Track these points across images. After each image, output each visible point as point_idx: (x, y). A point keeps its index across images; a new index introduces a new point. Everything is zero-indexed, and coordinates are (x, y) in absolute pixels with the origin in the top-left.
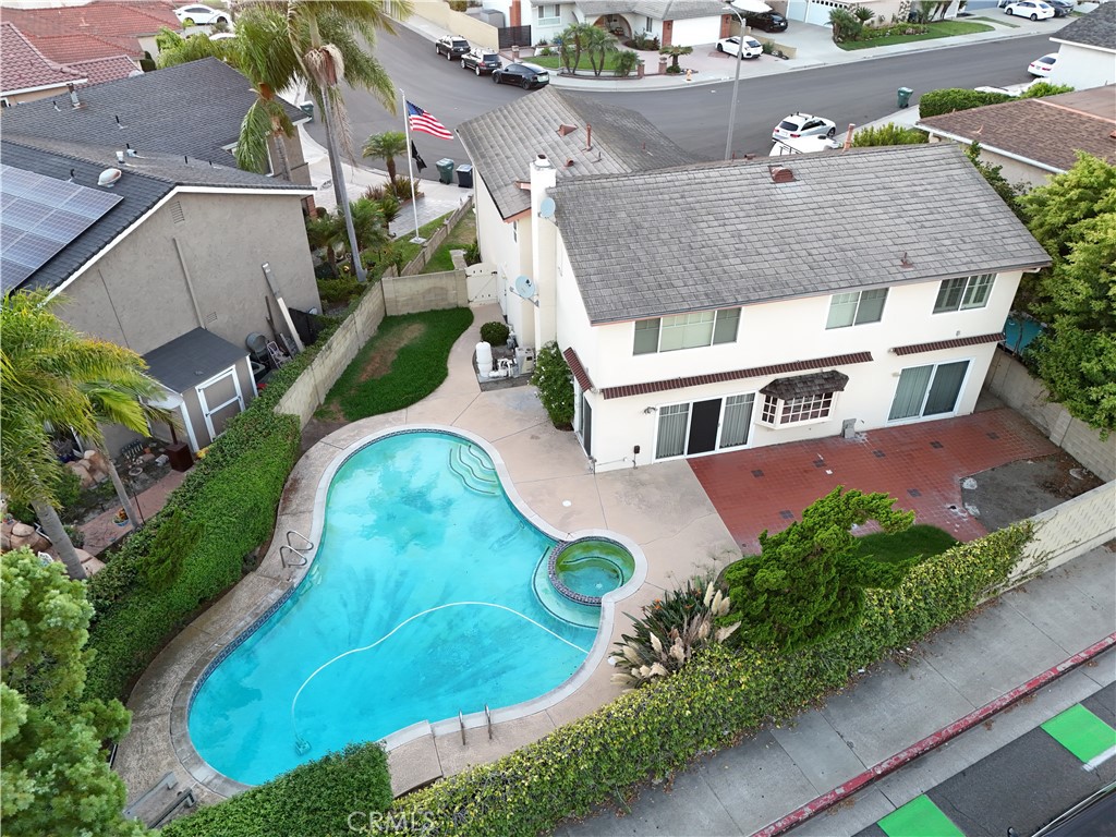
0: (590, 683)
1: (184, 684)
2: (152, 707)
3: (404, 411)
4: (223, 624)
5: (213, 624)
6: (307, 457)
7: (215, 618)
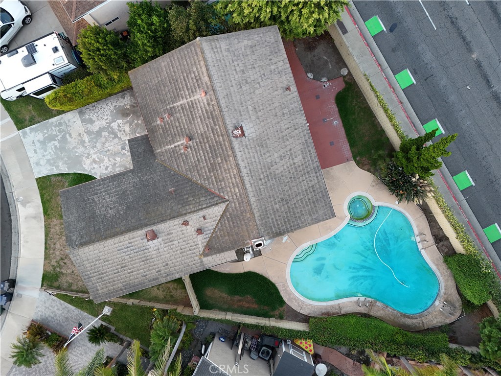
0: (405, 209)
1: (412, 318)
2: (419, 323)
3: (277, 285)
4: (390, 315)
5: (390, 318)
6: (309, 314)
7: (388, 318)
